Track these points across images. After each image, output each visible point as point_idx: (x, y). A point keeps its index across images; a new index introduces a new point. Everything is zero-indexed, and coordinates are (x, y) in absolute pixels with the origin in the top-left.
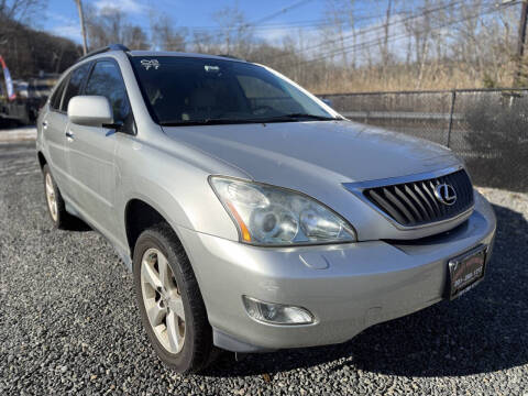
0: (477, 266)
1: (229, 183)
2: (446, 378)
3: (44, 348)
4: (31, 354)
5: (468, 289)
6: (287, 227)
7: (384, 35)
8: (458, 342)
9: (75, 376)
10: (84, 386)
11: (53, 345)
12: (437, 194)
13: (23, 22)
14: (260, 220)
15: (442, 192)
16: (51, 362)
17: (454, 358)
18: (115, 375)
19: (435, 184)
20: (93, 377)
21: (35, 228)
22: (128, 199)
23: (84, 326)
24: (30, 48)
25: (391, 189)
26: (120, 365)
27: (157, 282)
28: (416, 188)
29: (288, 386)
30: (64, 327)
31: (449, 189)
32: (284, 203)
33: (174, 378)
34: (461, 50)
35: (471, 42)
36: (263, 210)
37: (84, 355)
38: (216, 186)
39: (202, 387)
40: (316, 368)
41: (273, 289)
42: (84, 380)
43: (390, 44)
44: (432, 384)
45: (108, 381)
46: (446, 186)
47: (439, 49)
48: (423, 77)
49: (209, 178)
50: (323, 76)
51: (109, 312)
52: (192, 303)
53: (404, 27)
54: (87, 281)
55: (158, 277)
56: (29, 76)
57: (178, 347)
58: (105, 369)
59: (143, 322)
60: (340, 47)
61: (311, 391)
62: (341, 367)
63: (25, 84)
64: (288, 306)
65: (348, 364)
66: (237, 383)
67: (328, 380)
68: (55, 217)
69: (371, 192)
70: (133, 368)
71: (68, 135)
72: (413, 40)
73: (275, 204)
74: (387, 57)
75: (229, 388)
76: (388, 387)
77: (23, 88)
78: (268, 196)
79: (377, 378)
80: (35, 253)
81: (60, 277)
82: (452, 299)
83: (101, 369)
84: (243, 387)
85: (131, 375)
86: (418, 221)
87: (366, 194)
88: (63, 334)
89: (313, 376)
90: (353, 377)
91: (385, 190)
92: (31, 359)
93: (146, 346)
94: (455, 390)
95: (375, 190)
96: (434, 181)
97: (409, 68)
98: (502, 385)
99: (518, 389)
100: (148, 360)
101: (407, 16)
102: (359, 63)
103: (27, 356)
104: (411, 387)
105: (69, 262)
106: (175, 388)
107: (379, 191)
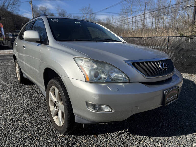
0: (175, 94)
1: (82, 60)
2: (164, 137)
3: (12, 124)
4: (6, 127)
5: (172, 102)
6: (103, 76)
7: (143, 18)
8: (168, 125)
9: (23, 134)
10: (26, 138)
11: (15, 123)
12: (160, 66)
13: (11, 11)
14: (93, 73)
15: (162, 65)
16: (14, 129)
17: (167, 131)
18: (38, 134)
19: (159, 63)
20: (29, 135)
21: (12, 83)
22: (45, 68)
23: (27, 117)
24: (13, 20)
25: (143, 63)
26: (40, 131)
27: (55, 99)
28: (152, 63)
29: (103, 139)
30: (20, 117)
31: (165, 65)
32: (102, 67)
33: (60, 136)
34: (171, 24)
35: (175, 21)
36: (94, 69)
37: (27, 127)
38: (77, 61)
39: (71, 139)
40: (114, 133)
41: (97, 98)
42: (26, 136)
43: (145, 21)
44: (158, 139)
45: (35, 136)
46: (163, 63)
47: (163, 23)
48: (158, 33)
49: (74, 58)
50: (121, 33)
51: (37, 112)
52: (67, 106)
53: (151, 15)
54: (30, 101)
55: (55, 97)
56: (13, 31)
57: (62, 124)
58: (34, 132)
59: (50, 116)
60: (127, 22)
61: (112, 141)
62: (124, 133)
63: (11, 34)
64: (103, 105)
65: (127, 132)
66: (84, 138)
67: (118, 137)
68: (19, 79)
69: (135, 64)
70: (45, 132)
71: (24, 47)
72: (154, 19)
73: (99, 67)
74: (144, 26)
75: (81, 140)
76: (141, 140)
77: (10, 35)
78: (96, 64)
79: (137, 137)
80: (10, 92)
81: (19, 100)
82: (165, 105)
83: (33, 132)
84: (86, 139)
85: (44, 134)
86: (153, 76)
87: (133, 65)
88: (19, 120)
89: (113, 136)
90: (128, 136)
91: (140, 64)
92: (7, 128)
93: (50, 124)
94: (167, 142)
95: (137, 63)
96: (159, 61)
97: (152, 30)
98: (185, 140)
99: (191, 141)
100: (51, 129)
101: (152, 11)
102: (134, 28)
103: (5, 127)
104: (150, 140)
105: (23, 95)
106: (60, 139)
107: (138, 64)
